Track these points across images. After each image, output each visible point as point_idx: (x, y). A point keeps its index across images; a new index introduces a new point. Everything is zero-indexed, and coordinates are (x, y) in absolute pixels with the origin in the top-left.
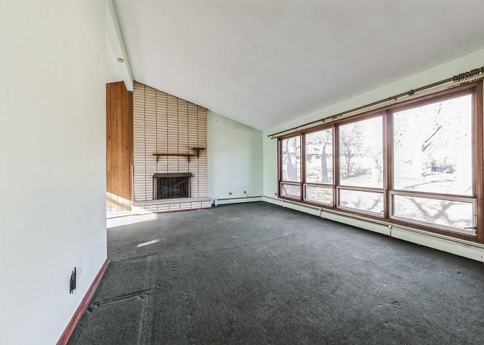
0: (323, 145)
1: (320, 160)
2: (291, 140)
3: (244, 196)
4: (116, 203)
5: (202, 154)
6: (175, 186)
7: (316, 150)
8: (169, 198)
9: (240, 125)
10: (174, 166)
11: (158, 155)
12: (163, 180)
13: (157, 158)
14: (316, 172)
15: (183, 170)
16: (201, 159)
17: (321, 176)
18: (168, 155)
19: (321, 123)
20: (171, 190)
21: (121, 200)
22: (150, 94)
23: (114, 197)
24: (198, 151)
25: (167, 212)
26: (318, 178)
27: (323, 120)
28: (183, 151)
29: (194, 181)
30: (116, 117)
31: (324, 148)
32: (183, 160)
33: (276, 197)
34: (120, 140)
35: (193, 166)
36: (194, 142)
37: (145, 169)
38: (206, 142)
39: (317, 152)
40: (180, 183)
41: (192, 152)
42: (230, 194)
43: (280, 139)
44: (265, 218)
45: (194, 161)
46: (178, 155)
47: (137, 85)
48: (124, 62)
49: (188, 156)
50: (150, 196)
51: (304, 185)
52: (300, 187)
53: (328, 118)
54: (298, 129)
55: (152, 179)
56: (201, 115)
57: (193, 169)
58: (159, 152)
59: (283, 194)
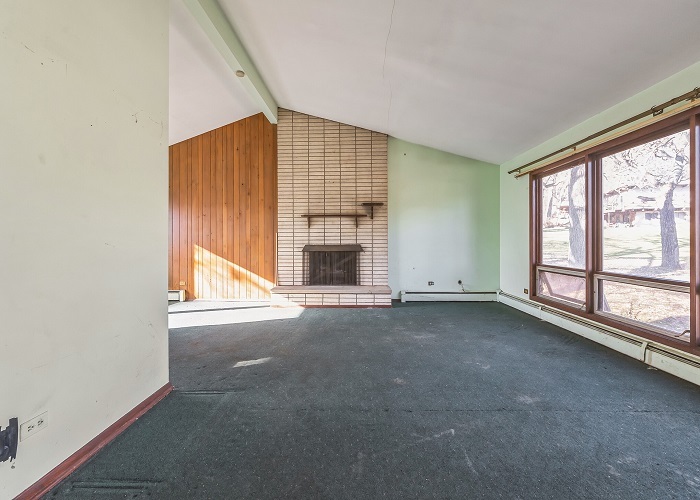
0: (666, 188)
1: (656, 223)
2: (564, 176)
3: (459, 289)
4: (256, 285)
5: (379, 213)
6: (335, 266)
7: (646, 199)
8: (325, 283)
9: (449, 157)
10: (334, 234)
11: (310, 218)
12: (316, 254)
13: (309, 221)
14: (646, 246)
15: (348, 240)
16: (378, 222)
17: (659, 255)
18: (325, 216)
19: (650, 120)
20: (328, 272)
21: (262, 281)
22: (300, 123)
23: (254, 277)
24: (372, 208)
25: (318, 307)
26: (652, 259)
27: (655, 111)
28: (348, 208)
29: (365, 259)
30: (256, 165)
31: (670, 195)
32: (347, 223)
33: (527, 297)
34: (261, 196)
35: (364, 235)
36: (365, 193)
37: (293, 239)
38: (386, 193)
39: (650, 205)
40: (343, 261)
41: (361, 211)
42: (431, 283)
43: (536, 176)
44: (488, 344)
45: (366, 226)
46: (340, 216)
47: (283, 113)
48: (246, 76)
49: (356, 218)
50: (299, 280)
51: (597, 277)
52: (583, 282)
53: (673, 101)
54: (581, 148)
55: (301, 253)
56: (378, 146)
57: (363, 239)
58: (312, 212)
59: (545, 292)
